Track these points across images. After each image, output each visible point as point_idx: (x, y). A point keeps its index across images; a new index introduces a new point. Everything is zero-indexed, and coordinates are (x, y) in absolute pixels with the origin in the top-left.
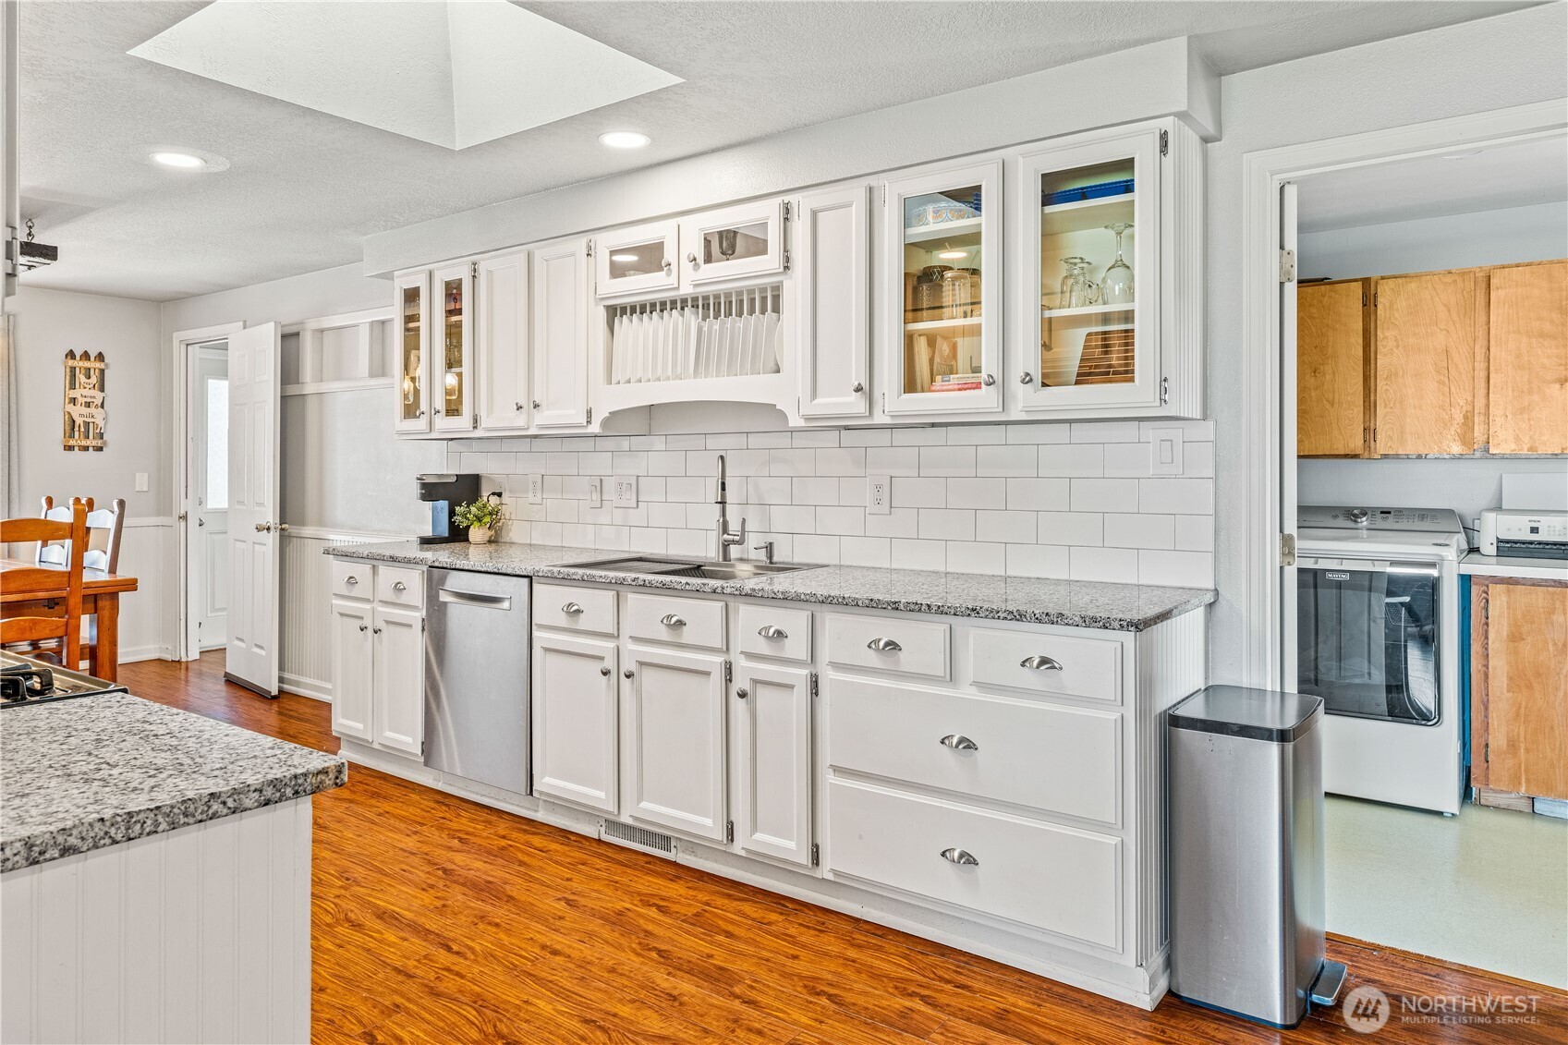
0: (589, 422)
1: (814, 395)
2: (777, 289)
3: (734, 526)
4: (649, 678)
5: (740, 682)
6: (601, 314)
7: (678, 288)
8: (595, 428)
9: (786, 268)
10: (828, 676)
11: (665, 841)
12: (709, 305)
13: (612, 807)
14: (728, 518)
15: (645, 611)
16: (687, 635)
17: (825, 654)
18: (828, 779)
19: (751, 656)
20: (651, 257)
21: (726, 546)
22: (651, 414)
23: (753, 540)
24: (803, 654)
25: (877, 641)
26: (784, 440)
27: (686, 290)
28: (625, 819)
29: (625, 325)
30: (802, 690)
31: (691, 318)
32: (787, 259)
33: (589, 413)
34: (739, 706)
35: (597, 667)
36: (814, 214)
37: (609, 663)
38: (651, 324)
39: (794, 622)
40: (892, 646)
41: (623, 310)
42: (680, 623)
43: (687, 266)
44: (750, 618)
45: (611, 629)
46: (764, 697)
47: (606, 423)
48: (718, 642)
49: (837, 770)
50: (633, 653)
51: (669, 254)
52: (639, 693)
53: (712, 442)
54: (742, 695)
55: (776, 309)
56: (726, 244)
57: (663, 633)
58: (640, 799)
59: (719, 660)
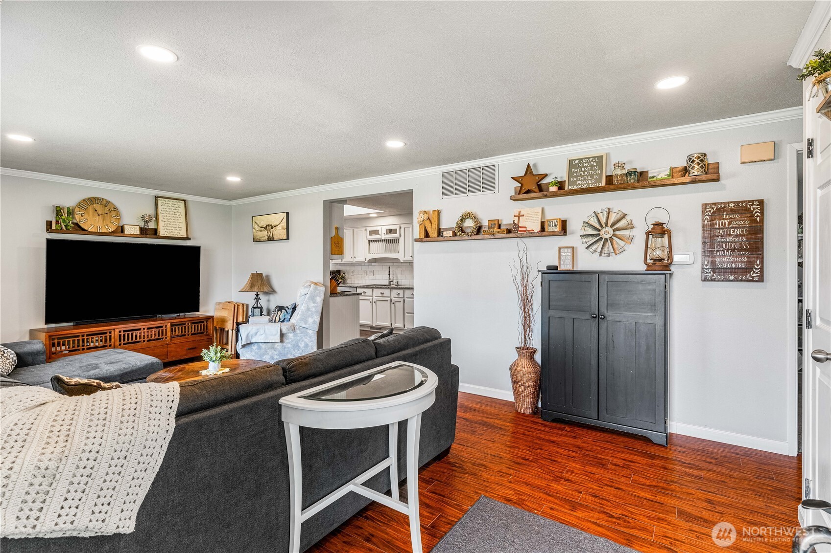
1: (404, 257)
2: (399, 239)
3: (391, 279)
4: (378, 303)
5: (393, 301)
6: (368, 242)
8: (366, 262)
10: (406, 299)
11: (380, 329)
12: (387, 241)
13: (372, 324)
14: (390, 277)
15: (377, 292)
16: (384, 295)
17: (405, 297)
18: (406, 314)
19: (394, 297)
20: (376, 232)
21: (390, 282)
22: (375, 260)
23: (394, 281)
24: (402, 296)
26: (400, 264)
27: (383, 239)
28: (374, 326)
29: (372, 244)
30: (402, 302)
31: (384, 243)
32: (400, 235)
33: (365, 259)
34: (393, 305)
35: (369, 301)
36: (404, 228)
37: (371, 301)
38: (376, 244)
39: (401, 292)
41: (371, 241)
42: (383, 293)
43: (383, 235)
44: (394, 292)
45: (372, 295)
46: (397, 303)
47: (368, 261)
48: (390, 296)
49: (407, 313)
50: (375, 299)
51: (380, 232)
52: (376, 305)
53: (387, 264)
54: (393, 303)
55: (398, 243)
56: (390, 231)
57: (380, 295)
58: (377, 322)
59: (390, 298)
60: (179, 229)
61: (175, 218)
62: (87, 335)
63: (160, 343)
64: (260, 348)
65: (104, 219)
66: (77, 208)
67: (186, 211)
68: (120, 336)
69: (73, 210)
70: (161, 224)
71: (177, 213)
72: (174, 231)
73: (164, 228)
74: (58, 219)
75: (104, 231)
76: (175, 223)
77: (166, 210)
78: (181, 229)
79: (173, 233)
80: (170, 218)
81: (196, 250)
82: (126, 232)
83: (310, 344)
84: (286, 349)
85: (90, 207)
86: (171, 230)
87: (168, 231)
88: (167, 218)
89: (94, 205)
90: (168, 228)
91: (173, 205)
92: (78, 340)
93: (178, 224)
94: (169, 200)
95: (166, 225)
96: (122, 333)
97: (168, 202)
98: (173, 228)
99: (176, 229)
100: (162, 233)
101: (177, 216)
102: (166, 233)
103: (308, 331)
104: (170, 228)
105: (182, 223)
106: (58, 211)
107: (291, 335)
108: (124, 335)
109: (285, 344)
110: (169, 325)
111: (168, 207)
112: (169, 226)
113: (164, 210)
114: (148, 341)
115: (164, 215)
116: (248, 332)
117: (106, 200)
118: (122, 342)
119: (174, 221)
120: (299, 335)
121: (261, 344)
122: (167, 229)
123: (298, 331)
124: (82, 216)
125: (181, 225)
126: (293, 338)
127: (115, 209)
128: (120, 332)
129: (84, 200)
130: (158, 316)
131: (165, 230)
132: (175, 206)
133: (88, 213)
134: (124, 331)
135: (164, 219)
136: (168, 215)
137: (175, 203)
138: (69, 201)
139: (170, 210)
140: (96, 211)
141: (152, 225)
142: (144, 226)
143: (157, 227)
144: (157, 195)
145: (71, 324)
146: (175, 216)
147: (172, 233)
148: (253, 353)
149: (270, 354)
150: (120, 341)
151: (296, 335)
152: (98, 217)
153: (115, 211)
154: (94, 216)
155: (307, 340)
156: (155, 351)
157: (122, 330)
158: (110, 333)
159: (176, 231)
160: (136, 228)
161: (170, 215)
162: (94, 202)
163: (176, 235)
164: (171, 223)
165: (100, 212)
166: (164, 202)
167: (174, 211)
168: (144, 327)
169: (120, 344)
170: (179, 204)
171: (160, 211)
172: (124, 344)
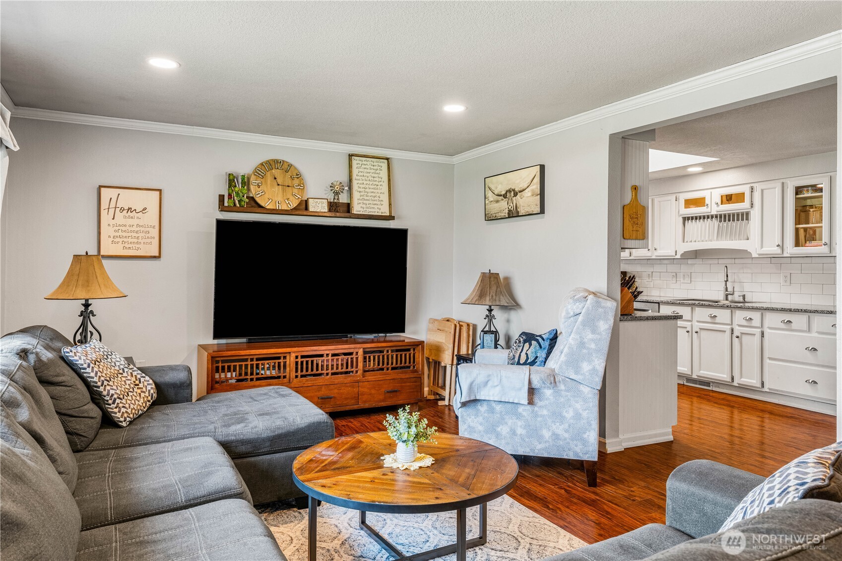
0: (676, 255)
1: (762, 247)
2: (747, 214)
3: (730, 289)
4: (703, 334)
5: (736, 333)
6: (681, 220)
7: (711, 212)
8: (678, 256)
9: (752, 207)
10: (767, 332)
11: (708, 384)
12: (723, 217)
13: (690, 373)
14: (727, 286)
15: (702, 314)
16: (717, 320)
17: (766, 325)
18: (767, 361)
19: (740, 326)
20: (699, 202)
21: (727, 295)
22: (696, 254)
23: (736, 294)
24: (759, 325)
25: (784, 321)
26: (750, 261)
27: (714, 213)
28: (694, 376)
29: (689, 224)
30: (758, 336)
31: (715, 222)
32: (752, 204)
33: (676, 252)
34: (736, 341)
35: (685, 330)
36: (762, 191)
37: (689, 329)
38: (699, 224)
39: (756, 316)
40: (790, 322)
41: (688, 218)
42: (715, 316)
43: (714, 206)
44: (740, 315)
45: (690, 319)
46: (744, 338)
47: (682, 255)
48: (729, 322)
49: (770, 359)
50: (697, 326)
51: (707, 201)
52: (699, 338)
53: (721, 261)
54: (737, 337)
55: (747, 219)
56: (729, 198)
57: (709, 320)
58: (700, 370)
59: (729, 327)
60: (379, 203)
61: (374, 187)
62: (258, 359)
63: (348, 379)
64: (492, 411)
65: (284, 191)
66: (253, 176)
67: (389, 176)
68: (297, 363)
69: (249, 179)
70: (356, 195)
71: (377, 179)
72: (372, 206)
73: (360, 201)
74: (231, 191)
75: (284, 207)
76: (374, 195)
77: (362, 174)
78: (382, 203)
79: (372, 210)
80: (367, 186)
81: (401, 235)
82: (311, 209)
83: (585, 414)
84: (539, 419)
85: (268, 174)
86: (369, 204)
87: (364, 206)
88: (363, 186)
89: (273, 171)
90: (365, 202)
91: (372, 167)
92: (246, 366)
93: (378, 195)
94: (368, 159)
95: (362, 198)
96: (299, 360)
97: (365, 163)
98: (372, 202)
99: (375, 202)
100: (356, 209)
101: (377, 183)
102: (362, 210)
103: (582, 388)
104: (367, 202)
105: (383, 193)
106: (231, 180)
107: (548, 393)
108: (302, 362)
109: (536, 409)
110: (361, 352)
111: (365, 170)
112: (366, 198)
113: (360, 174)
114: (333, 374)
115: (360, 182)
116: (472, 380)
117: (287, 162)
118: (299, 373)
119: (373, 190)
120: (563, 393)
121: (494, 404)
122: (363, 204)
123: (562, 387)
124: (259, 186)
125: (382, 197)
126: (551, 397)
127: (299, 175)
128: (297, 357)
129: (262, 164)
130: (349, 336)
131: (361, 205)
132: (375, 168)
133: (266, 183)
134: (303, 357)
135: (359, 187)
136: (365, 182)
137: (375, 164)
138: (244, 167)
139: (368, 175)
140: (275, 178)
141: (343, 199)
142: (334, 199)
143: (351, 200)
144: (351, 153)
145: (244, 340)
146: (374, 183)
147: (370, 210)
148: (480, 419)
149: (509, 424)
150: (297, 372)
151: (557, 393)
152: (277, 187)
153: (298, 178)
154: (272, 186)
155: (578, 406)
156: (341, 391)
157: (299, 355)
158: (285, 358)
159: (376, 207)
160: (323, 203)
161: (368, 182)
162: (273, 167)
163: (375, 212)
164: (369, 194)
165: (280, 181)
166: (360, 162)
167: (373, 175)
168: (328, 352)
169: (297, 377)
170: (380, 164)
171: (354, 176)
172: (302, 376)
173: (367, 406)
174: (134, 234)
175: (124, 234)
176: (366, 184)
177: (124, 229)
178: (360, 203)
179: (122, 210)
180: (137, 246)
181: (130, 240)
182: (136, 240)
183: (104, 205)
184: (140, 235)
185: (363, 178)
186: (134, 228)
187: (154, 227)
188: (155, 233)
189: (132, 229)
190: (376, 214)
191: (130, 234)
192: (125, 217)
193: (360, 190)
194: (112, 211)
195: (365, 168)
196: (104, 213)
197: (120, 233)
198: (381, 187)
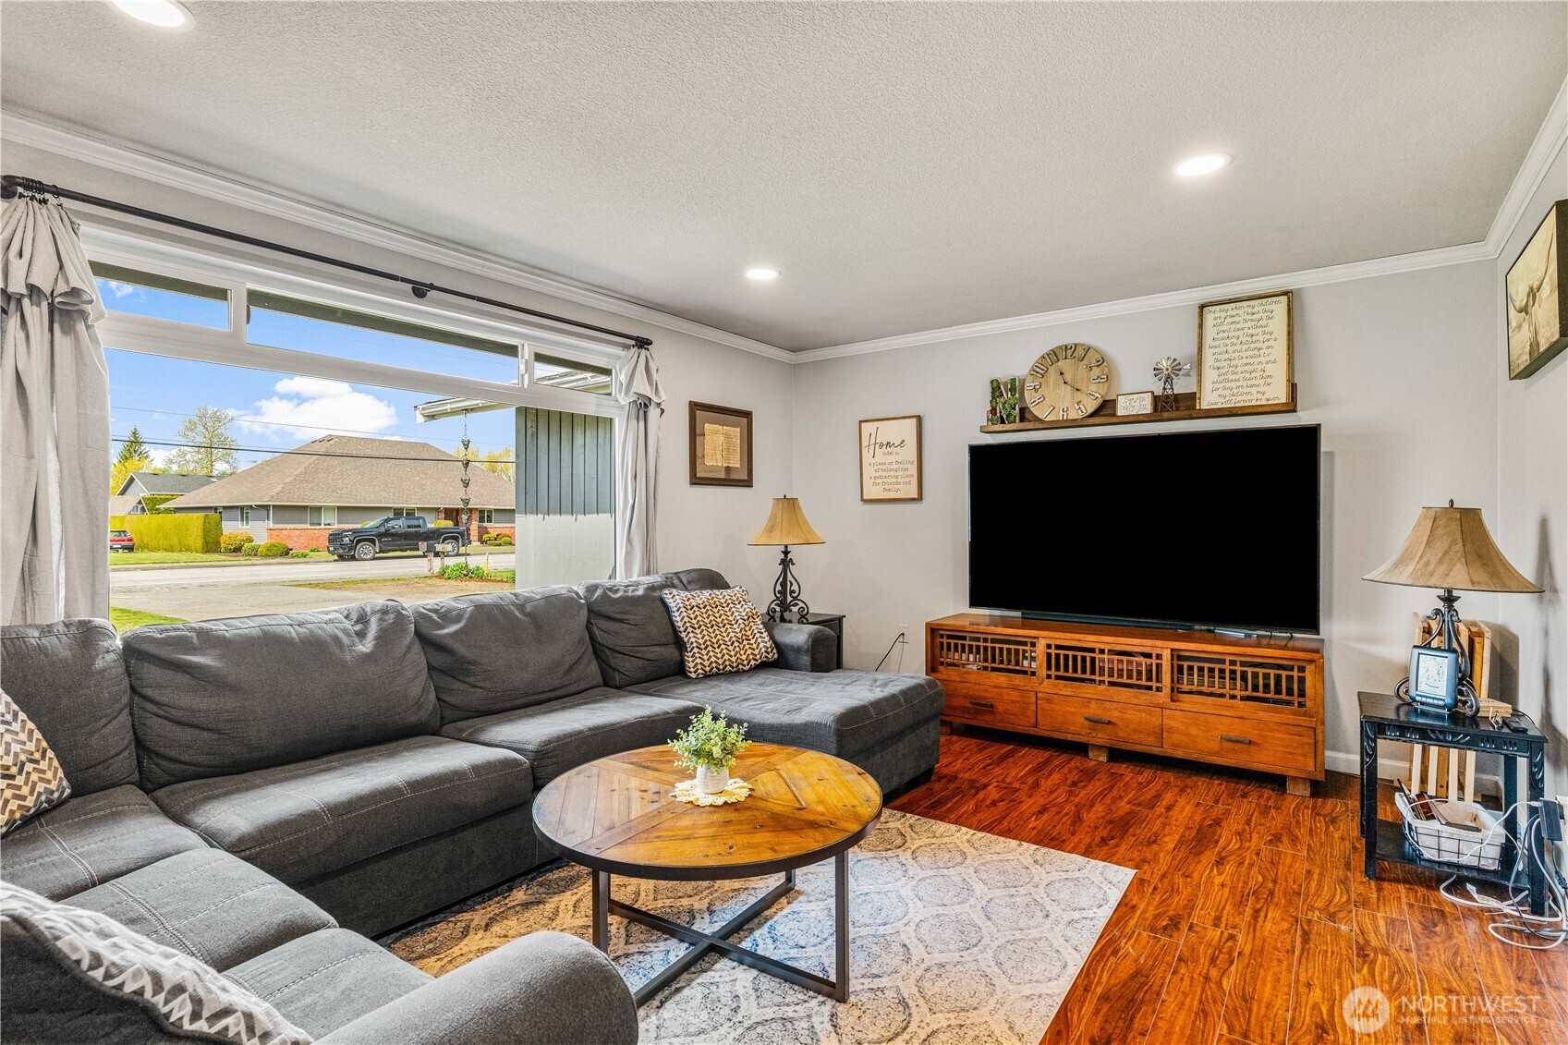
60: (1262, 382)
61: (1252, 353)
62: (993, 641)
63: (1144, 697)
65: (1074, 390)
66: (1030, 378)
67: (1290, 325)
68: (1049, 655)
69: (1022, 382)
70: (1210, 376)
71: (1261, 338)
73: (1216, 386)
74: (995, 403)
75: (1074, 415)
76: (1249, 368)
77: (1225, 335)
78: (1269, 380)
79: (1245, 397)
80: (1236, 355)
81: (1308, 437)
82: (1120, 412)
85: (1052, 370)
86: (1237, 388)
87: (1228, 392)
88: (1227, 356)
89: (1059, 363)
90: (1228, 385)
91: (1250, 317)
92: (978, 648)
93: (1260, 367)
94: (1239, 304)
95: (1221, 378)
96: (1053, 651)
97: (1234, 312)
98: (1244, 383)
99: (1253, 382)
100: (1208, 400)
101: (1258, 345)
102: (1222, 400)
104: (1234, 385)
105: (1275, 362)
106: (996, 388)
108: (1058, 656)
110: (1166, 655)
111: (1233, 327)
112: (1231, 377)
113: (1221, 335)
114: (1112, 684)
115: (1218, 350)
117: (1082, 345)
118: (1053, 673)
119: (1248, 361)
122: (1225, 388)
124: (1036, 391)
125: (1270, 369)
127: (1102, 361)
128: (1049, 646)
129: (1043, 357)
131: (1220, 392)
132: (1255, 317)
133: (1047, 383)
134: (1058, 647)
135: (1217, 360)
136: (1230, 349)
137: (1256, 309)
138: (1017, 365)
139: (1240, 333)
140: (1062, 374)
141: (1182, 386)
142: (1164, 389)
143: (1198, 387)
144: (1205, 300)
145: (1018, 614)
146: (1253, 346)
147: (1238, 398)
150: (1049, 668)
152: (1063, 386)
153: (1098, 366)
154: (1056, 386)
156: (1127, 716)
157: (1053, 642)
158: (1033, 644)
159: (1254, 390)
160: (1144, 399)
161: (1238, 347)
162: (1060, 358)
163: (1253, 399)
164: (1239, 369)
165: (1068, 377)
166: (1223, 314)
167: (1251, 331)
168: (1102, 647)
169: (1049, 677)
170: (1268, 307)
171: (1208, 341)
172: (1058, 678)
173: (1180, 754)
174: (893, 473)
175: (885, 474)
176: (1234, 352)
177: (884, 467)
178: (1217, 389)
179: (881, 445)
180: (897, 487)
181: (890, 480)
182: (895, 480)
183: (865, 443)
184: (899, 473)
185: (1228, 342)
186: (894, 466)
187: (912, 463)
188: (913, 469)
189: (890, 467)
190: (1254, 403)
191: (887, 474)
192: (884, 454)
193: (1218, 364)
194: (872, 447)
195: (1232, 323)
196: (865, 451)
197: (881, 473)
198: (1270, 350)
